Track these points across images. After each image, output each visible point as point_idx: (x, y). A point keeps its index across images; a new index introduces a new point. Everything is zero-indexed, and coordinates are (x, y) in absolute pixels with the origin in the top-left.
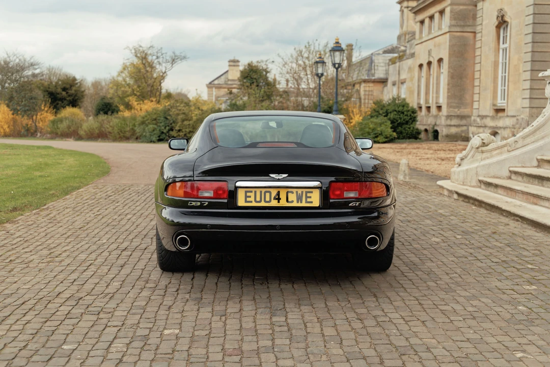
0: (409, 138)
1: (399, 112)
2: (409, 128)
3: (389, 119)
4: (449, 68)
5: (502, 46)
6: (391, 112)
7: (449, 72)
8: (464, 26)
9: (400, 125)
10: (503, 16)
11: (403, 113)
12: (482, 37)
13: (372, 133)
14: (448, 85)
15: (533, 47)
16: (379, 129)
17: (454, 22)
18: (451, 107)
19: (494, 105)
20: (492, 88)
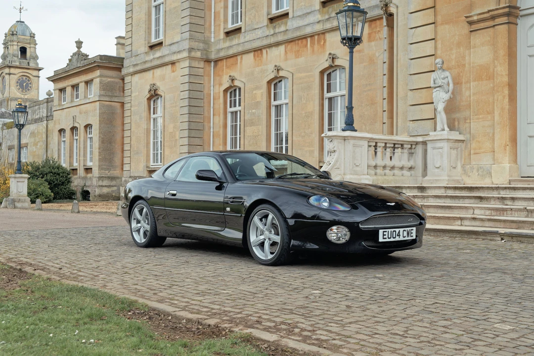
0: (66, 198)
1: (55, 173)
2: (65, 189)
3: (46, 180)
4: (99, 133)
5: (153, 116)
6: (47, 174)
7: (99, 137)
8: (112, 96)
9: (56, 185)
10: (155, 90)
11: (59, 174)
12: (131, 107)
13: (33, 194)
14: (99, 149)
15: (189, 118)
16: (39, 189)
17: (103, 93)
18: (102, 169)
19: (147, 167)
20: (145, 152)
